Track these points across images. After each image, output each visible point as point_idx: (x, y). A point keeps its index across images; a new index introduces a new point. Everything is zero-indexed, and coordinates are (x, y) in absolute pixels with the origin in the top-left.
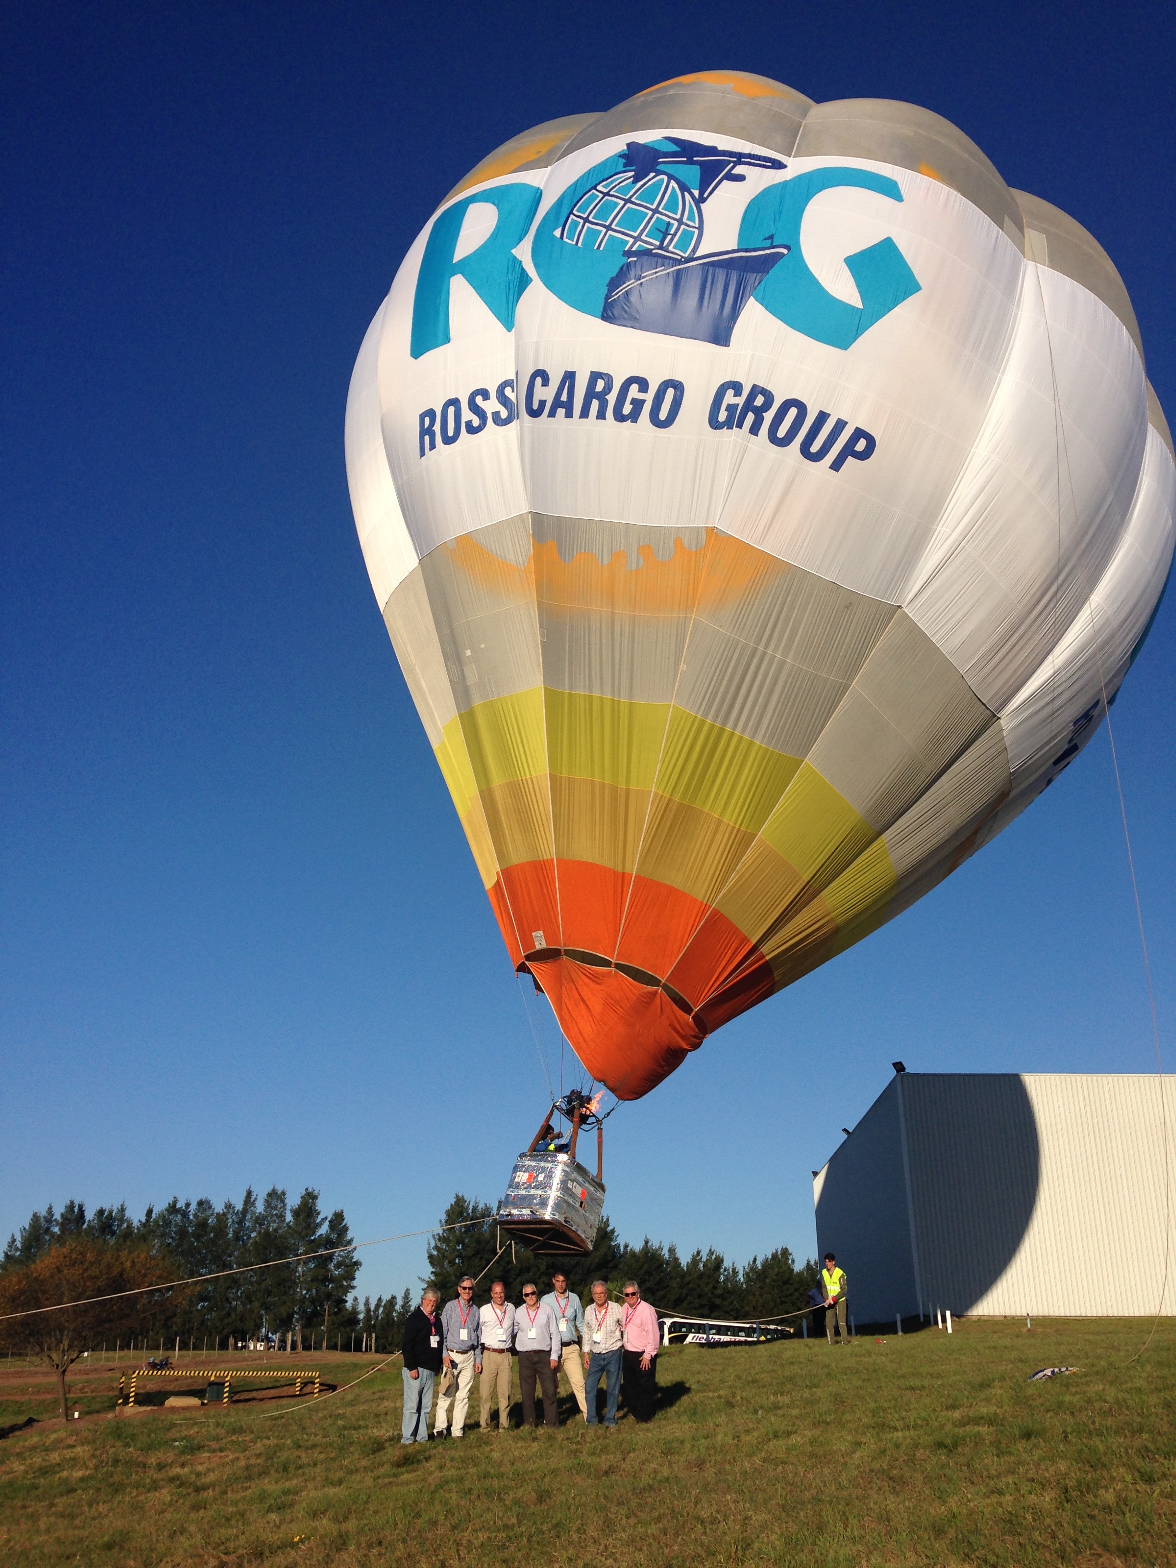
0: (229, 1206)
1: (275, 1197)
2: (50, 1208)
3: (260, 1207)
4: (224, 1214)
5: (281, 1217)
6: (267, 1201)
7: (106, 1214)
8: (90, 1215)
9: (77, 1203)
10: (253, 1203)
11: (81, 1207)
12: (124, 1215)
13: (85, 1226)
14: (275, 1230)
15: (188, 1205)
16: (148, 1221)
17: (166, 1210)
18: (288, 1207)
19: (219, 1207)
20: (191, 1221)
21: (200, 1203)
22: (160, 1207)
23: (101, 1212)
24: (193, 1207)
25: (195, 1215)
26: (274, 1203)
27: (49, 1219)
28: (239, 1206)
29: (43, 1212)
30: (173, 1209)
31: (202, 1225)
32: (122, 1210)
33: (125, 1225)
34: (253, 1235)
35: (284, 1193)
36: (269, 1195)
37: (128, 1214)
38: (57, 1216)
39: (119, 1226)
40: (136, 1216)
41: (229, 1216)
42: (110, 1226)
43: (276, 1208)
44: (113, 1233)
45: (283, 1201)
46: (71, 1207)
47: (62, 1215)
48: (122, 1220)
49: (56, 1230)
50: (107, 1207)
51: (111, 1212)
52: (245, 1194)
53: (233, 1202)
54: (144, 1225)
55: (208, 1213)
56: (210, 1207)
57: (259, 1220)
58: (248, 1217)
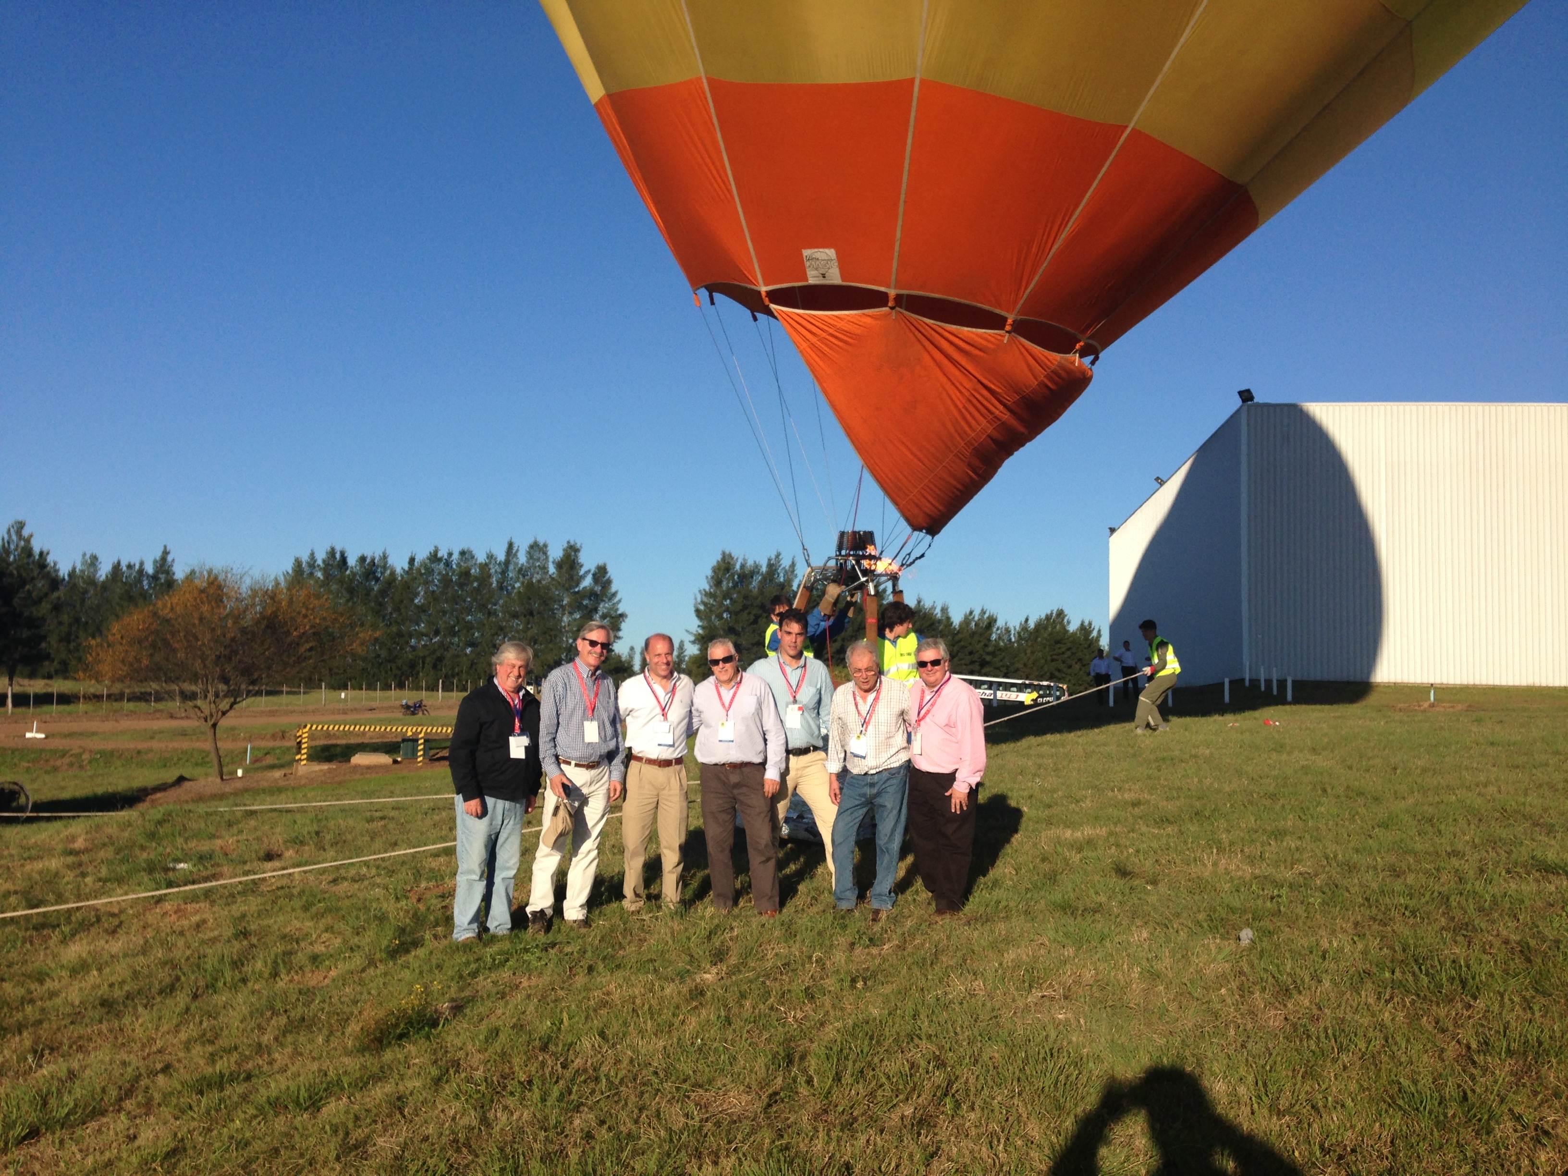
0: (490, 557)
1: (537, 549)
2: (312, 554)
3: (522, 558)
4: (486, 565)
5: (544, 568)
6: (529, 553)
7: (368, 560)
8: (352, 561)
9: (338, 549)
10: (515, 555)
11: (343, 554)
12: (386, 563)
13: (348, 572)
14: (539, 581)
15: (450, 554)
16: (411, 569)
17: (428, 558)
18: (551, 559)
19: (481, 558)
20: (454, 571)
21: (463, 553)
22: (422, 555)
23: (363, 559)
24: (456, 556)
25: (458, 565)
26: (536, 555)
27: (312, 564)
28: (501, 557)
29: (305, 558)
30: (434, 557)
31: (466, 574)
32: (385, 557)
33: (388, 572)
34: (517, 585)
35: (545, 546)
36: (531, 547)
37: (390, 561)
38: (320, 562)
39: (382, 573)
40: (399, 563)
41: (491, 566)
42: (374, 573)
43: (538, 560)
44: (377, 580)
45: (545, 553)
46: (332, 553)
47: (324, 561)
48: (385, 567)
49: (319, 575)
50: (369, 554)
51: (373, 560)
52: (506, 546)
53: (494, 552)
54: (407, 573)
55: (470, 563)
56: (473, 557)
57: (522, 571)
58: (511, 567)
